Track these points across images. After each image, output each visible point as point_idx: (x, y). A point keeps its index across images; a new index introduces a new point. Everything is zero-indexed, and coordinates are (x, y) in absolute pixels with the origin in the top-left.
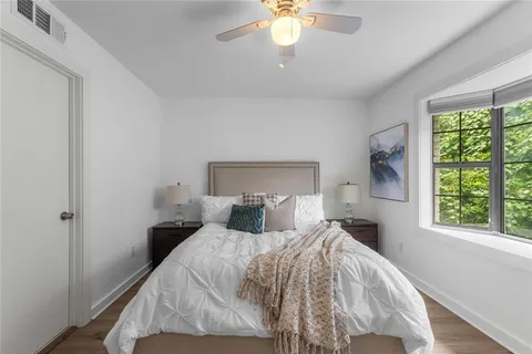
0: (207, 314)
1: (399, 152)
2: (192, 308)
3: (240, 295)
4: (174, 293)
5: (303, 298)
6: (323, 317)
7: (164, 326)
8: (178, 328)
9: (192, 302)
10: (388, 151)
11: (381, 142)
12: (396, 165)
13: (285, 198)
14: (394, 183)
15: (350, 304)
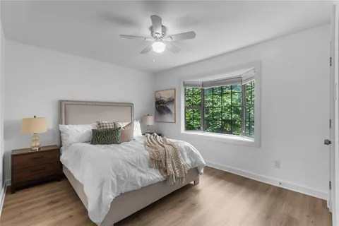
0: (141, 178)
1: (172, 101)
2: (135, 177)
3: (150, 167)
4: (124, 172)
5: (172, 162)
6: (179, 166)
7: (123, 190)
8: (130, 188)
9: (133, 174)
10: (166, 100)
11: (162, 96)
12: (170, 107)
13: (127, 123)
14: (169, 115)
15: (185, 160)
